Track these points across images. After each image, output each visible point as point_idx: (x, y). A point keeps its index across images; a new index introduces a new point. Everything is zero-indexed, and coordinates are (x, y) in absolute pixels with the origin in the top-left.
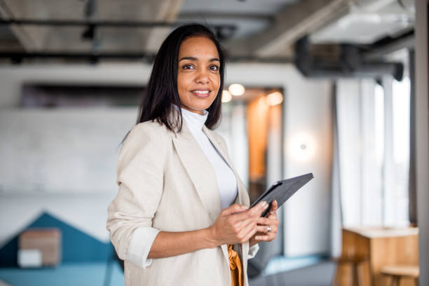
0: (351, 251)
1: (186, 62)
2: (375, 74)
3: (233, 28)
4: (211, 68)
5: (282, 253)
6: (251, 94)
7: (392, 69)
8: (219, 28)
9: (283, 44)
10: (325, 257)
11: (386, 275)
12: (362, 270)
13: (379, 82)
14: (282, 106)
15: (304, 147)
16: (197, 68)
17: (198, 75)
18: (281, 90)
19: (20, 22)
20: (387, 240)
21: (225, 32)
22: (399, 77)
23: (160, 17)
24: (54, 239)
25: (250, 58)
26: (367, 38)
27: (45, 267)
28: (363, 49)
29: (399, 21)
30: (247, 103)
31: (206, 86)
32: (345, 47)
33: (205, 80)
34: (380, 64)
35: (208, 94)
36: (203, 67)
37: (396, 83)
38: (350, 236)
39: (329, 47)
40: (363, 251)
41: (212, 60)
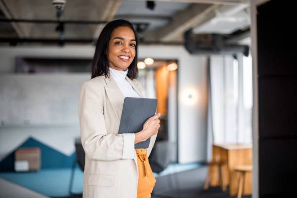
0: (218, 158)
1: (117, 40)
2: (233, 52)
3: (147, 25)
4: (131, 45)
5: (177, 162)
6: (157, 64)
7: (242, 49)
8: (138, 25)
9: (177, 34)
10: (203, 163)
11: (237, 171)
12: (224, 169)
13: (235, 57)
14: (177, 71)
15: (190, 97)
16: (123, 44)
17: (124, 48)
18: (176, 61)
19: (17, 21)
20: (238, 151)
21: (142, 27)
22: (246, 54)
23: (103, 18)
24: (37, 154)
25: (158, 42)
26: (227, 31)
27: (31, 171)
28: (225, 37)
29: (246, 21)
30: (155, 69)
31: (128, 54)
32: (215, 36)
33: (128, 51)
34: (235, 46)
35: (129, 60)
36: (127, 44)
37: (245, 58)
38: (217, 149)
39: (205, 36)
40: (225, 158)
41: (132, 40)
